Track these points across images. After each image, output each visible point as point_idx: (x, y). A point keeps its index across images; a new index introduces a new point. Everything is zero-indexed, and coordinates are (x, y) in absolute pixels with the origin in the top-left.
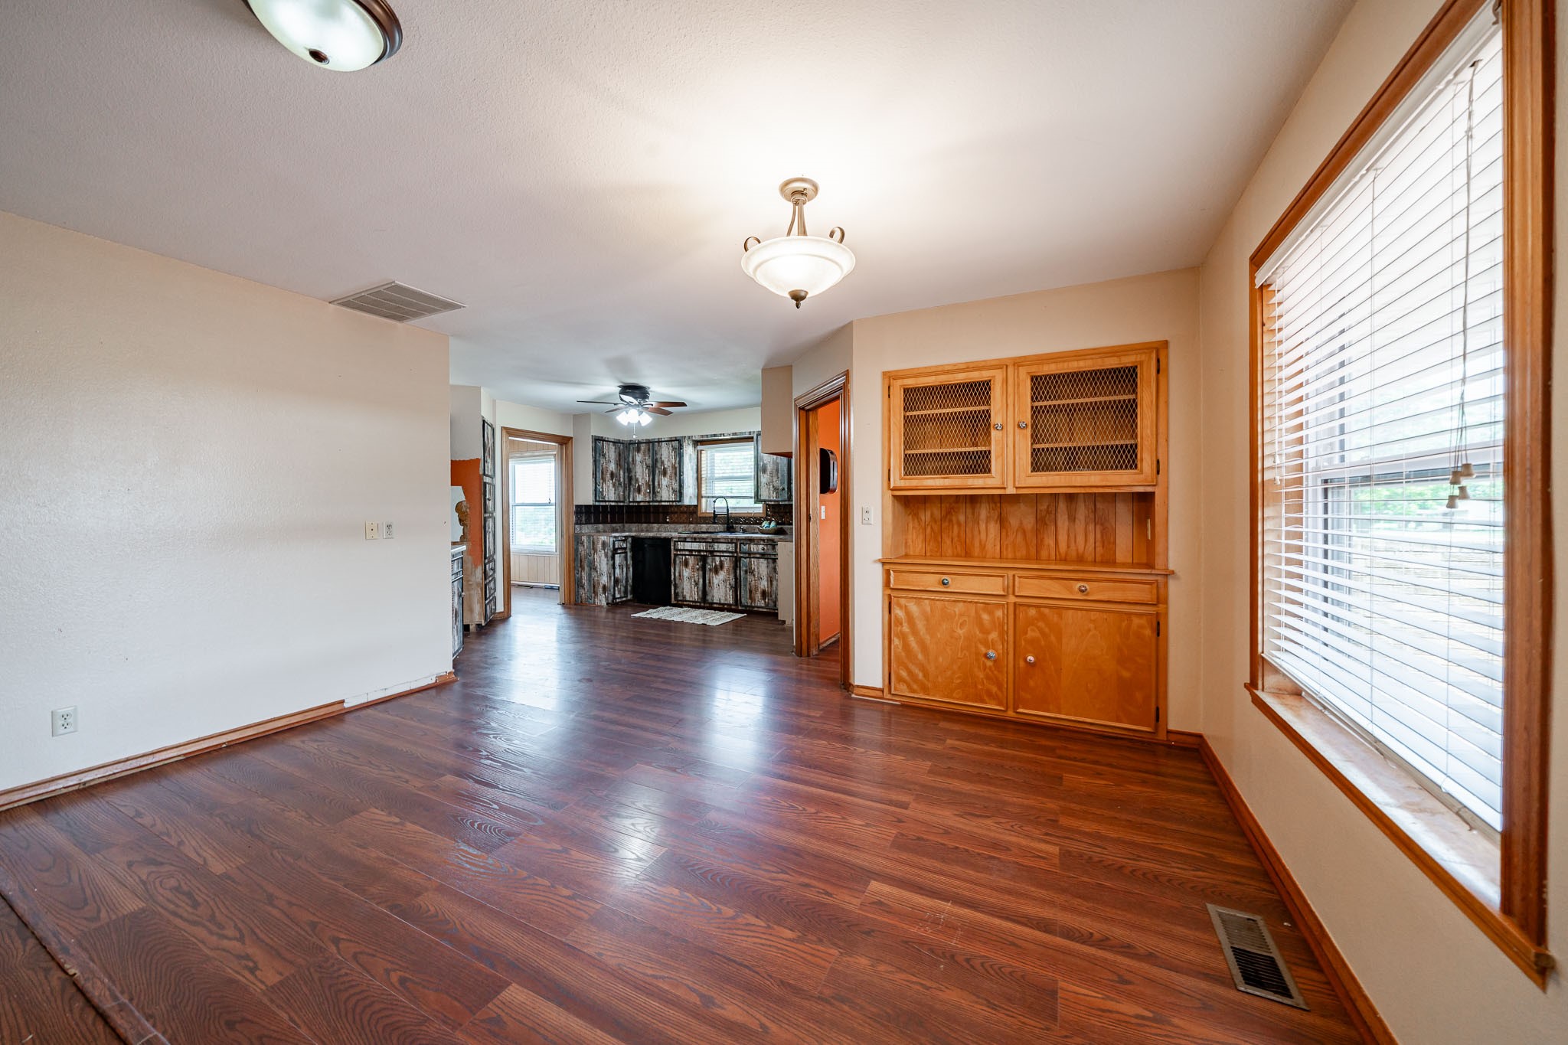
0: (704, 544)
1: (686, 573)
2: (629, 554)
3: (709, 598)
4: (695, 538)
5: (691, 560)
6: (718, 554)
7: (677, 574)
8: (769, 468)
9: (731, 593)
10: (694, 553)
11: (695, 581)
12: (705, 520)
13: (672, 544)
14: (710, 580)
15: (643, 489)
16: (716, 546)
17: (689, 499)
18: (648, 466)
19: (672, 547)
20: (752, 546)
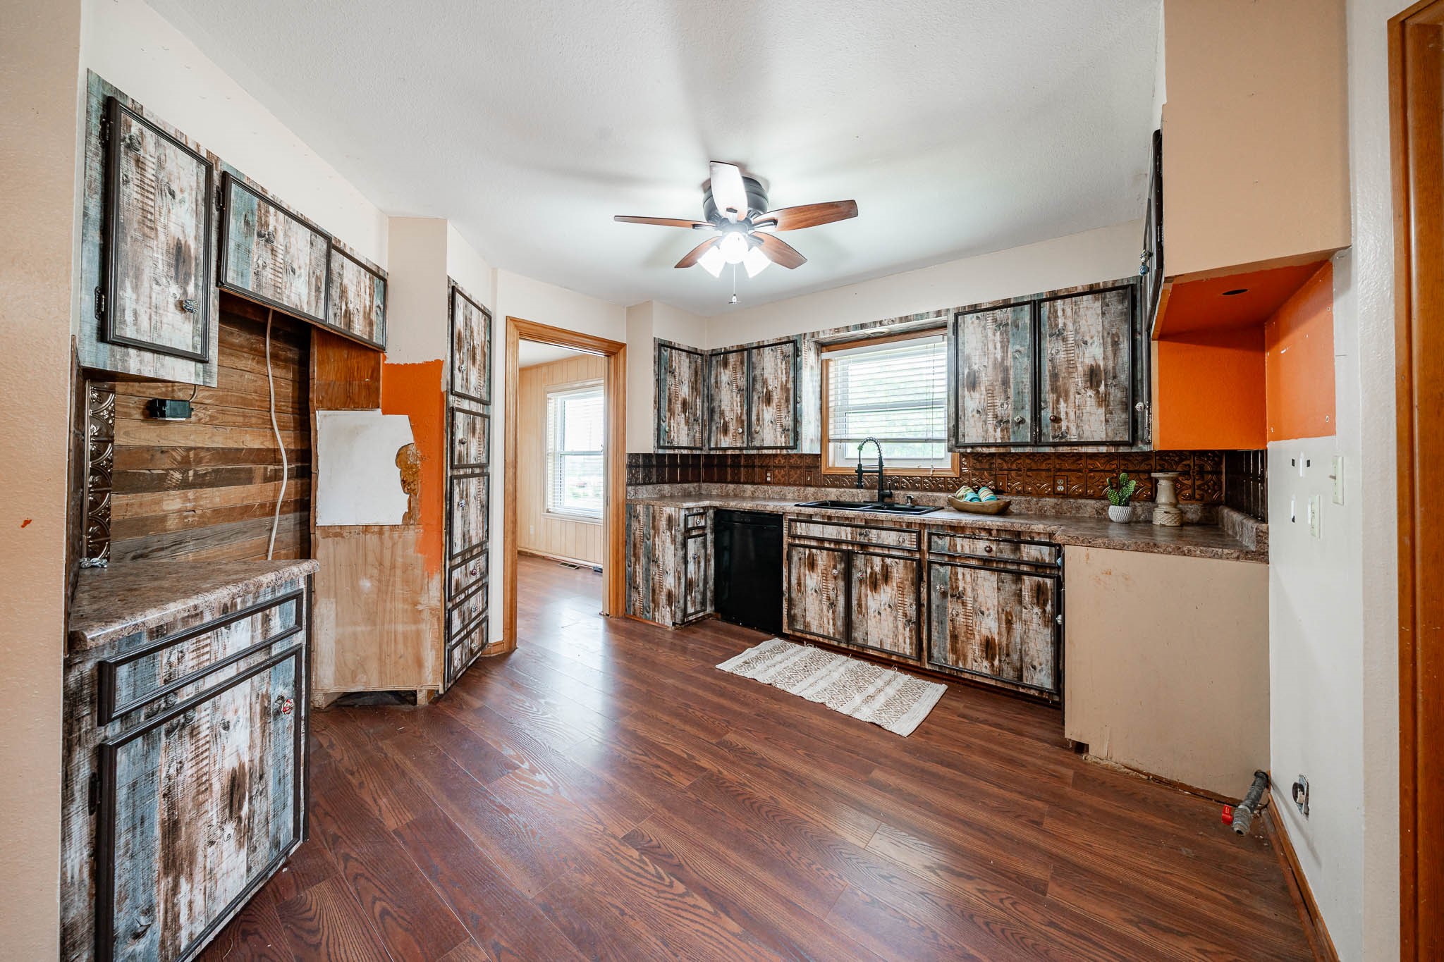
0: (849, 529)
1: (812, 580)
2: (710, 537)
3: (858, 635)
4: (830, 518)
5: (822, 558)
6: (878, 551)
7: (794, 581)
8: (985, 380)
9: (907, 633)
10: (827, 545)
11: (829, 599)
12: (838, 480)
13: (785, 524)
14: (859, 600)
15: (732, 428)
16: (875, 536)
17: (809, 445)
18: (740, 390)
19: (785, 531)
20: (959, 541)
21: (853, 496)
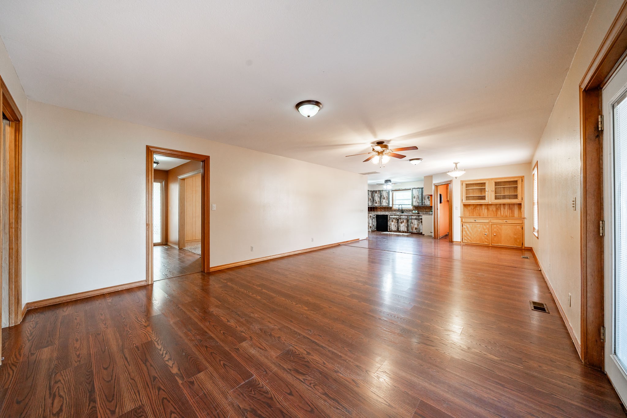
0: (398, 216)
1: (393, 223)
2: (376, 219)
4: (395, 215)
5: (394, 220)
6: (402, 219)
7: (390, 224)
8: (416, 197)
9: (406, 228)
10: (395, 218)
11: (395, 225)
12: (395, 210)
14: (400, 225)
15: (377, 203)
17: (391, 206)
18: (379, 197)
19: (388, 217)
20: (412, 217)
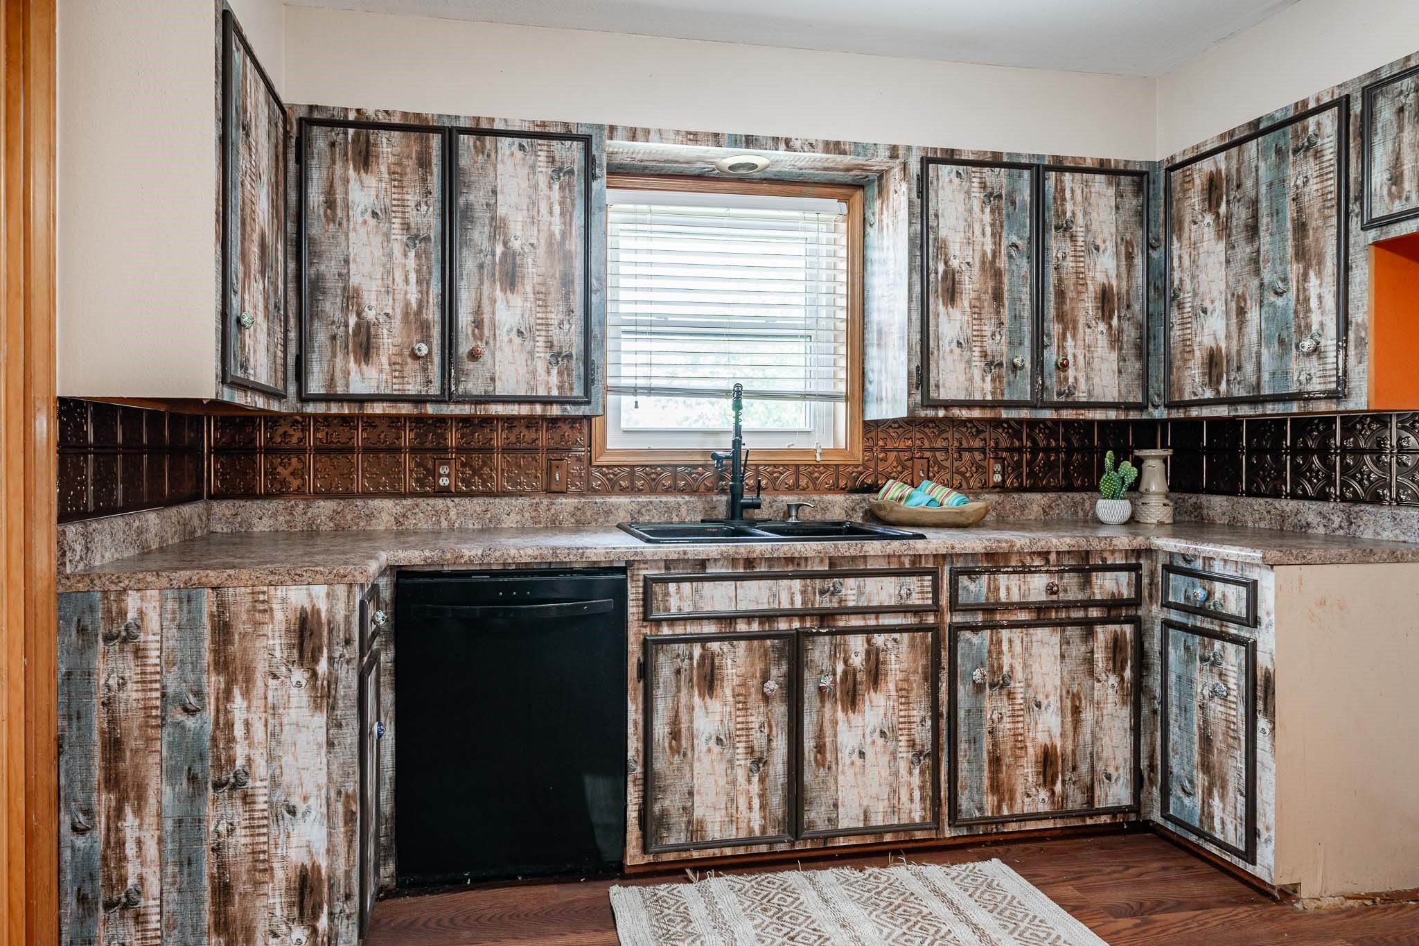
0: (797, 584)
2: (384, 659)
3: (817, 816)
4: (749, 562)
6: (856, 622)
8: (969, 288)
9: (916, 780)
10: (742, 627)
11: (750, 750)
13: (634, 592)
14: (820, 735)
15: (387, 341)
16: (851, 591)
18: (415, 239)
19: (634, 609)
20: (1003, 580)
21: (669, 509)
